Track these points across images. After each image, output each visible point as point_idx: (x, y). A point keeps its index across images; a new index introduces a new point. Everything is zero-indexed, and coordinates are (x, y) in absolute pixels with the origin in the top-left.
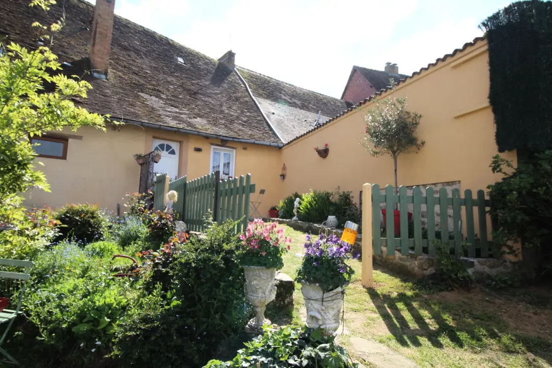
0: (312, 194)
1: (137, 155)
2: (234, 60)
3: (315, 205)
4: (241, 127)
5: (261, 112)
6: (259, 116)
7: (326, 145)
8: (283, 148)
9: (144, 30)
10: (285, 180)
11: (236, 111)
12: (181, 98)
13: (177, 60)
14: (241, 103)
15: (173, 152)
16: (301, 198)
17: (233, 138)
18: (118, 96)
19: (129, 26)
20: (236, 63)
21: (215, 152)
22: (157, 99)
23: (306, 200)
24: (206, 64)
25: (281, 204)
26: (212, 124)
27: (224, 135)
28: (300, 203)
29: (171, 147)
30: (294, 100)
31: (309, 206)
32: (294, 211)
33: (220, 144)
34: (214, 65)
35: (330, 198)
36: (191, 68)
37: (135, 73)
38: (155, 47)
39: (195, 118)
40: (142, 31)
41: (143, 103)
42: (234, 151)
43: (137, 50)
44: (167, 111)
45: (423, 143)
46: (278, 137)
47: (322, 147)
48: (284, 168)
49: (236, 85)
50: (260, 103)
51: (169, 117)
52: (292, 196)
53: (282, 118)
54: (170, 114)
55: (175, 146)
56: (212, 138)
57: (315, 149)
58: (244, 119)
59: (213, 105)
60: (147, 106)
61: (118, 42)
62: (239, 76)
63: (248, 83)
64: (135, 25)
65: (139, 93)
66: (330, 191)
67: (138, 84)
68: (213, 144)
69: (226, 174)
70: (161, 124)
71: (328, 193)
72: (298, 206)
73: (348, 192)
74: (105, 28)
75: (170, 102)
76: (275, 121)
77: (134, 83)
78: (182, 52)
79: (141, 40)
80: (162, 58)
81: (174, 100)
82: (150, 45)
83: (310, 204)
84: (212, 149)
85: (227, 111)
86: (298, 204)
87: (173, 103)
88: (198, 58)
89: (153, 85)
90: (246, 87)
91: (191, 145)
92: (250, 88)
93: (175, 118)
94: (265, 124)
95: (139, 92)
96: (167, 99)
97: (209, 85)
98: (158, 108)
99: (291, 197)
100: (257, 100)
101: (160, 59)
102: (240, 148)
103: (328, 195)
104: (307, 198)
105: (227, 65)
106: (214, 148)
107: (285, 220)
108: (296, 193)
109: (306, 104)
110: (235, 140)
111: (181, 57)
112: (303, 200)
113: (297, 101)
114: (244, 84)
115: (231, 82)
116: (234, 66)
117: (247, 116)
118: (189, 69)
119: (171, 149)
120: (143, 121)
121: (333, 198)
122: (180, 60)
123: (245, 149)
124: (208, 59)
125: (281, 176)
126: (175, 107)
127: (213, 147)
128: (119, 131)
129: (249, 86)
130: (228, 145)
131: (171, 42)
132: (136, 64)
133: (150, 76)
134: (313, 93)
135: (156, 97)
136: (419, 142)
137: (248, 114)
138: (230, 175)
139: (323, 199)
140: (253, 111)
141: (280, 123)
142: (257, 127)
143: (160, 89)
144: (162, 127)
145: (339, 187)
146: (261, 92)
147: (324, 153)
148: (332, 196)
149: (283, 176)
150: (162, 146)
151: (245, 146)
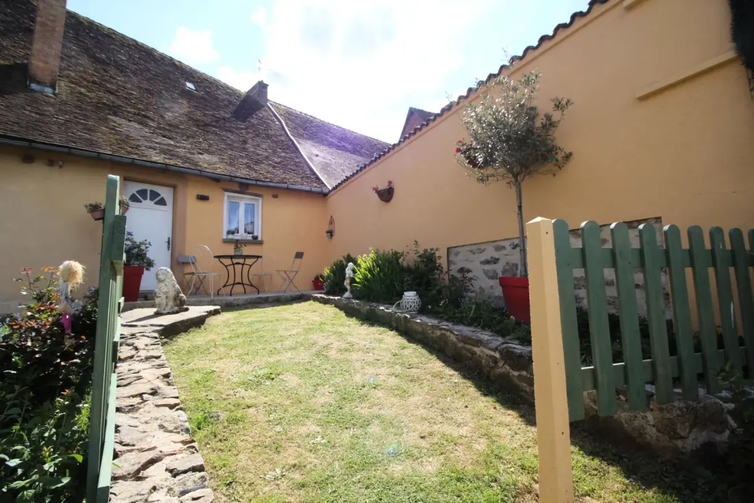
0: (372, 255)
1: (91, 205)
2: (266, 93)
3: (379, 273)
4: (270, 169)
5: (300, 153)
6: (297, 157)
7: (390, 182)
8: (330, 195)
9: (137, 44)
10: (334, 237)
11: (266, 149)
12: (183, 129)
13: (185, 85)
14: (273, 141)
15: (162, 202)
16: (355, 262)
17: (257, 180)
18: (67, 117)
19: (114, 37)
20: (269, 97)
21: (230, 202)
22: (140, 126)
23: (363, 265)
24: (227, 93)
25: (326, 272)
26: (226, 163)
27: (242, 176)
28: (354, 272)
29: (159, 195)
30: (343, 144)
31: (369, 275)
32: (345, 284)
33: (238, 189)
34: (238, 97)
35: (400, 260)
36: (206, 96)
37: (108, 91)
38: (151, 66)
39: (200, 153)
40: (133, 45)
41: (113, 129)
42: (260, 199)
43: (121, 65)
44: (152, 142)
45: (568, 157)
46: (323, 183)
47: (383, 186)
48: (331, 222)
49: (269, 121)
50: (299, 143)
51: (155, 149)
52: (343, 260)
53: (328, 161)
54: (158, 146)
55: (165, 193)
56: (225, 181)
57: (374, 189)
58: (276, 159)
59: (232, 140)
60: (118, 133)
61: (91, 52)
62: (273, 112)
63: (285, 121)
64: (123, 37)
65: (109, 116)
66: (400, 251)
67: (111, 104)
68: (226, 190)
69: (249, 233)
70: (135, 157)
71: (396, 253)
72: (352, 276)
73: (432, 249)
74: (52, 18)
75: (161, 132)
76: (318, 163)
77: (104, 104)
78: (194, 77)
79: (130, 56)
80: (160, 81)
81: (169, 130)
82: (143, 63)
83: (370, 270)
84: (226, 198)
85: (252, 149)
86: (352, 273)
87: (167, 133)
88: (217, 86)
89: (139, 109)
90: (282, 125)
91: (191, 192)
92: (287, 126)
93: (163, 152)
94: (306, 167)
95: (109, 114)
96: (159, 128)
97: (229, 118)
98: (139, 138)
99: (341, 262)
100: (296, 140)
101: (158, 82)
102: (267, 195)
103: (396, 256)
104: (365, 262)
105: (258, 99)
106: (229, 196)
107: (332, 297)
108: (349, 256)
109: (358, 149)
110: (258, 183)
111: (190, 82)
112: (359, 266)
113: (347, 145)
114: (280, 122)
115: (262, 118)
116: (267, 100)
117: (281, 157)
118: (202, 98)
119: (159, 198)
120: (102, 151)
121: (404, 260)
122: (190, 85)
123: (275, 196)
124: (232, 90)
125: (328, 232)
126: (170, 139)
127: (227, 194)
128: (61, 167)
129: (286, 124)
130: (249, 191)
131: (177, 63)
132: (114, 81)
133: (136, 98)
134: (366, 138)
135: (140, 123)
136: (560, 156)
137: (283, 154)
138: (255, 234)
139: (390, 262)
140: (290, 152)
141: (325, 167)
142: (294, 170)
143: (149, 115)
144: (136, 161)
145: (416, 242)
146: (301, 131)
147: (386, 195)
148: (402, 257)
149: (331, 233)
150: (143, 193)
151: (275, 192)
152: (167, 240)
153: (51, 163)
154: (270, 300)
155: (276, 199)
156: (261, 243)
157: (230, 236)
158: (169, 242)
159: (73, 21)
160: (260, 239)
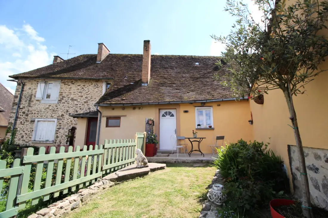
9: (180, 56)
10: (253, 124)
12: (186, 84)
13: (194, 64)
15: (172, 116)
21: (199, 111)
27: (201, 99)
29: (171, 113)
33: (201, 105)
36: (203, 66)
37: (164, 78)
38: (183, 62)
39: (188, 93)
40: (179, 58)
42: (212, 108)
44: (170, 93)
48: (252, 116)
54: (172, 94)
55: (173, 112)
65: (160, 87)
67: (163, 83)
68: (196, 107)
69: (208, 125)
74: (146, 62)
75: (176, 88)
77: (161, 83)
78: (200, 60)
79: (176, 62)
80: (185, 66)
81: (180, 86)
82: (180, 62)
84: (196, 110)
87: (178, 88)
88: (209, 59)
89: (172, 81)
91: (182, 109)
96: (176, 86)
102: (215, 105)
106: (197, 109)
110: (207, 101)
111: (198, 62)
118: (200, 67)
122: (197, 64)
123: (219, 105)
124: (216, 58)
125: (249, 121)
126: (178, 90)
130: (205, 105)
131: (193, 57)
132: (168, 73)
135: (170, 87)
138: (210, 125)
143: (175, 82)
144: (160, 103)
149: (251, 122)
150: (166, 113)
151: (218, 103)
152: (175, 130)
153: (140, 108)
154: (204, 161)
155: (219, 107)
156: (213, 129)
157: (199, 127)
158: (175, 131)
159: (153, 57)
160: (213, 127)
